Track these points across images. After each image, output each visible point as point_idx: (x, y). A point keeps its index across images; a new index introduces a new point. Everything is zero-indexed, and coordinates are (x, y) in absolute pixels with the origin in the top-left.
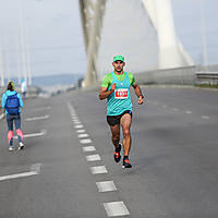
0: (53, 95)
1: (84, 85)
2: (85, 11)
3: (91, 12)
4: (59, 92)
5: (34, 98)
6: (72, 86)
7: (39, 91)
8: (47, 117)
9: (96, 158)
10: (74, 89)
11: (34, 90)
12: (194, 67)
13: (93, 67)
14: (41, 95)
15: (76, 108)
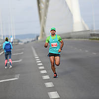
0: (25, 43)
1: (39, 38)
2: (40, 5)
3: (42, 6)
4: (28, 42)
5: (16, 45)
6: (34, 39)
7: (19, 41)
8: (22, 53)
9: (45, 72)
10: (35, 40)
11: (17, 41)
12: (89, 31)
13: (43, 30)
14: (19, 43)
15: (35, 49)
